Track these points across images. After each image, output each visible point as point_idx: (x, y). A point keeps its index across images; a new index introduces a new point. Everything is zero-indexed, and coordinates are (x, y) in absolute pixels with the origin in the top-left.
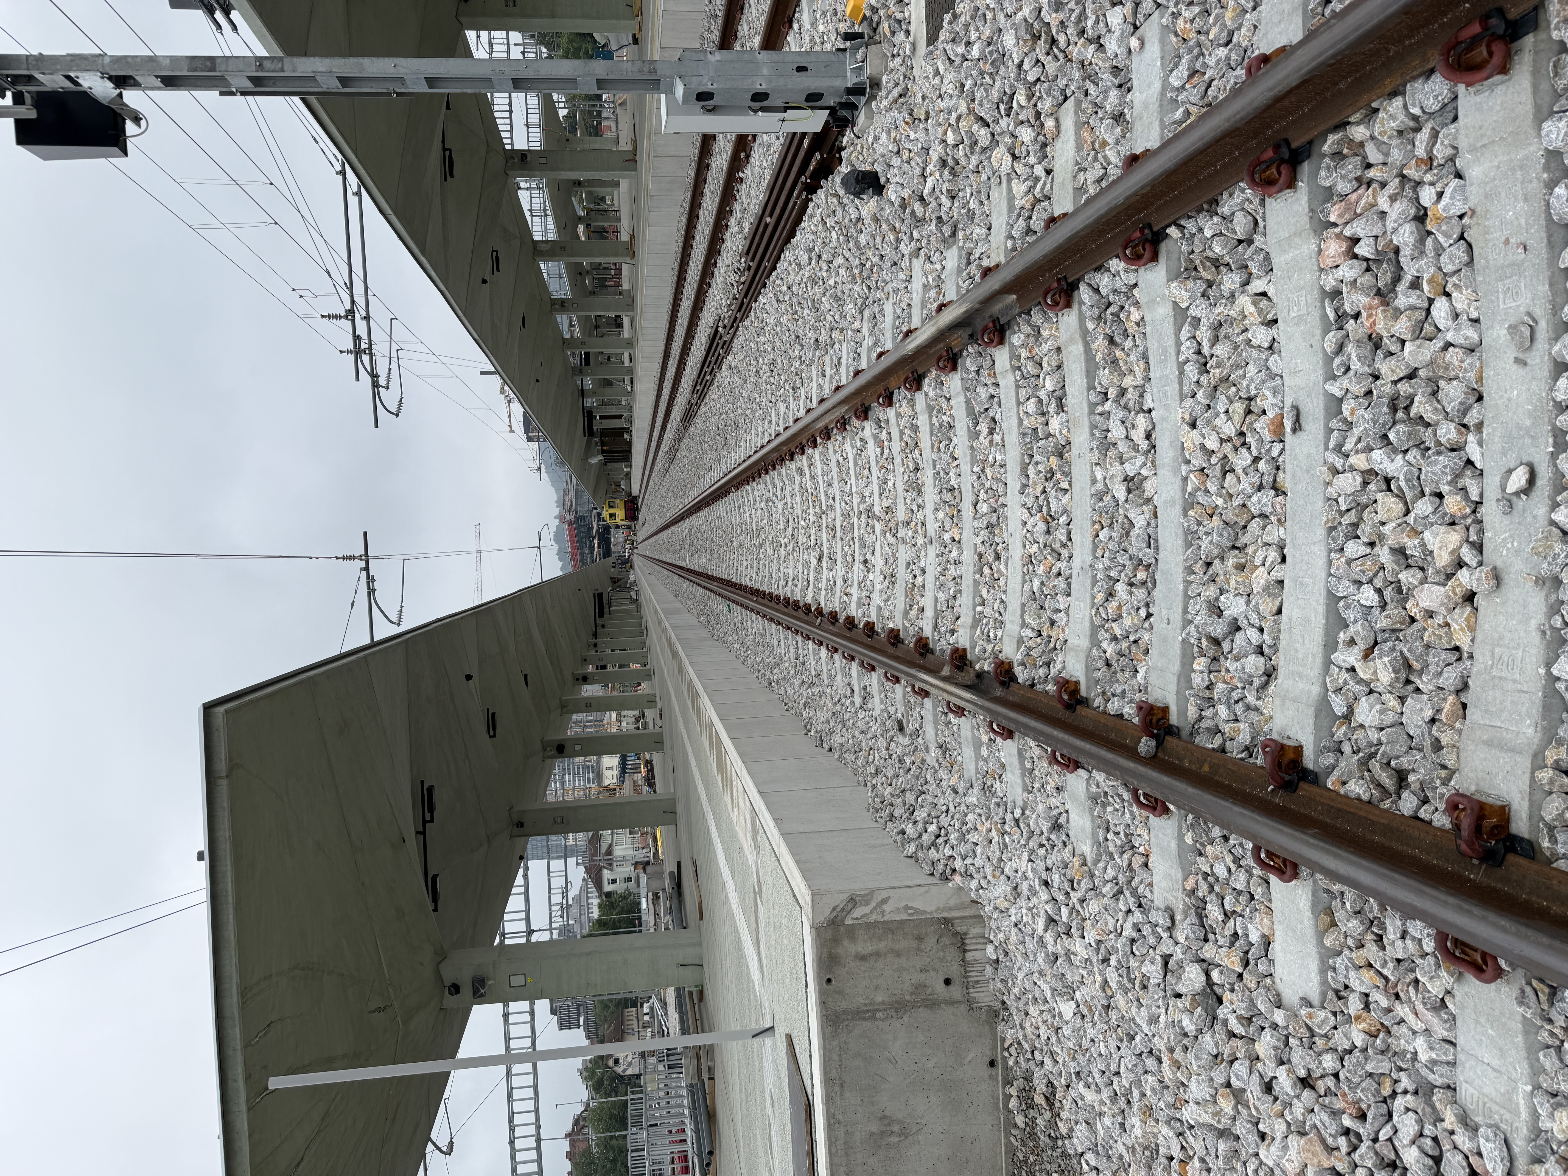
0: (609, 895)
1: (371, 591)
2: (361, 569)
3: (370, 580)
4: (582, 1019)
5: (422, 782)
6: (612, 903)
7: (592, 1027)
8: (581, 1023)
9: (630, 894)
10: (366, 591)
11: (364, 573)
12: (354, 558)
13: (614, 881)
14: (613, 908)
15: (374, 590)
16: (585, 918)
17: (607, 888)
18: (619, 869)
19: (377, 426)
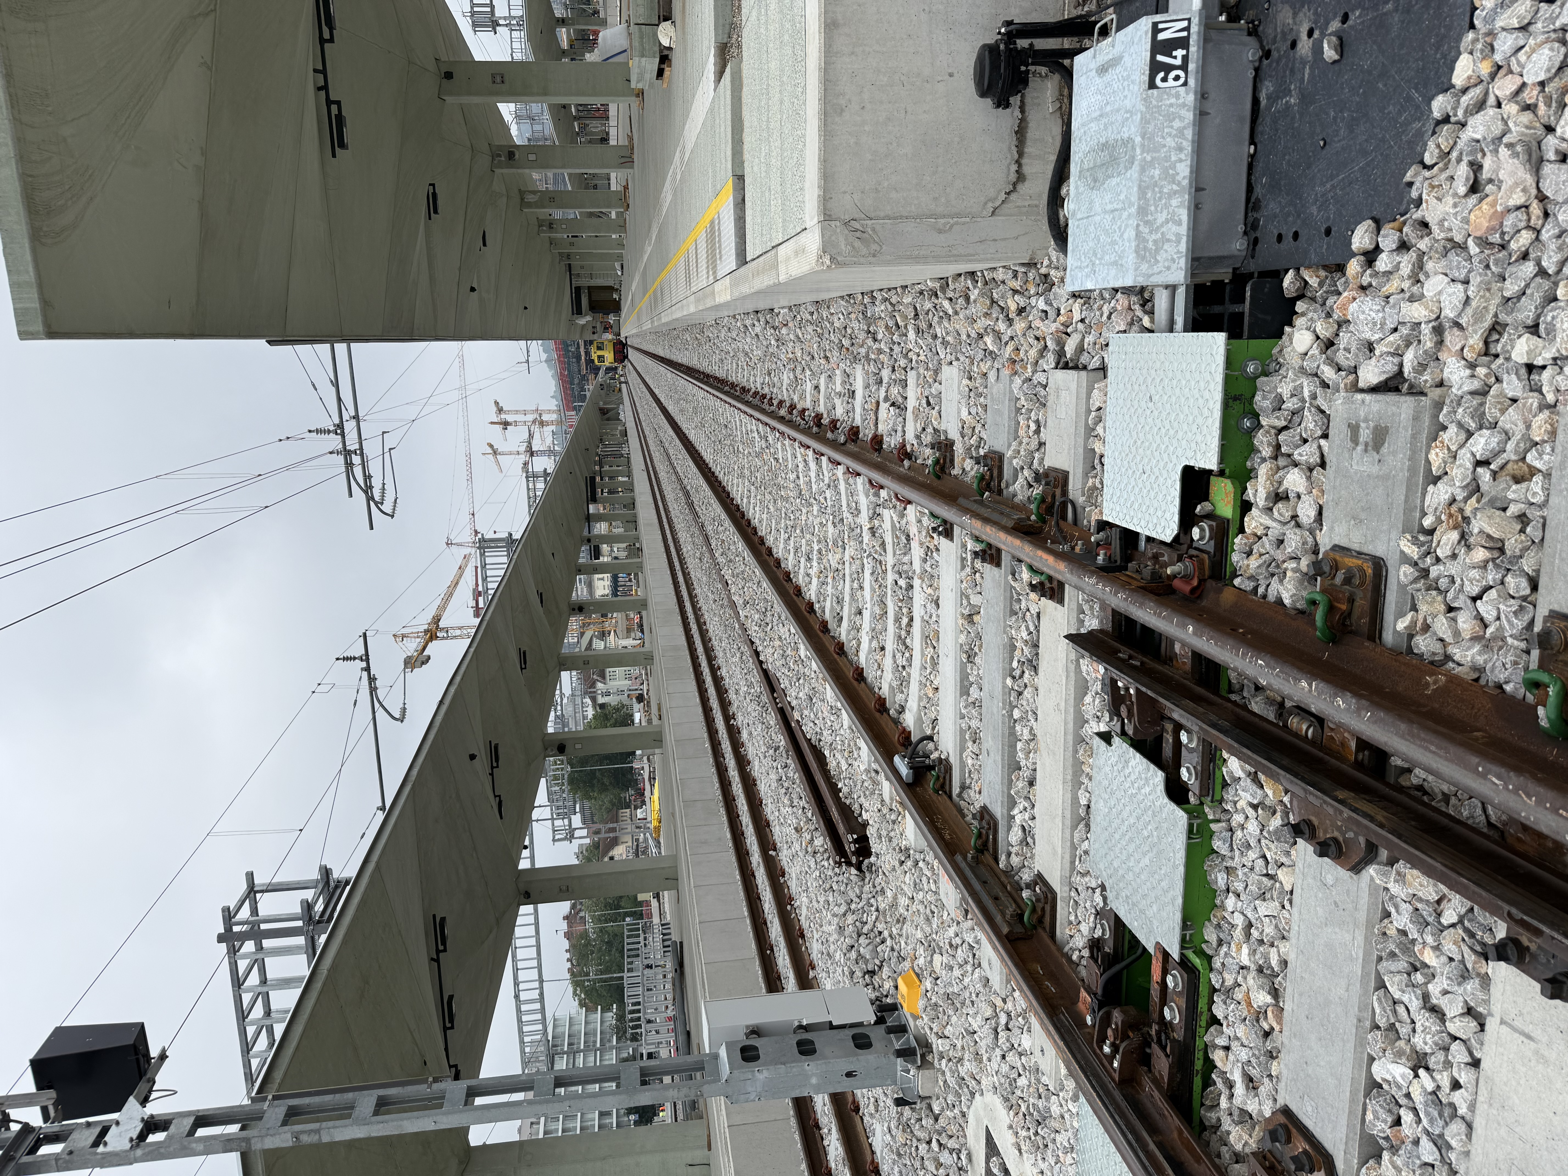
0: (602, 706)
1: (373, 690)
2: (362, 669)
3: (372, 679)
4: (578, 806)
5: (434, 916)
6: (606, 715)
7: (587, 813)
8: (578, 810)
9: (623, 706)
10: (368, 691)
11: (365, 674)
12: (355, 658)
13: (608, 694)
14: (607, 719)
15: (376, 689)
16: (579, 716)
17: (601, 700)
18: (612, 683)
19: (372, 528)
